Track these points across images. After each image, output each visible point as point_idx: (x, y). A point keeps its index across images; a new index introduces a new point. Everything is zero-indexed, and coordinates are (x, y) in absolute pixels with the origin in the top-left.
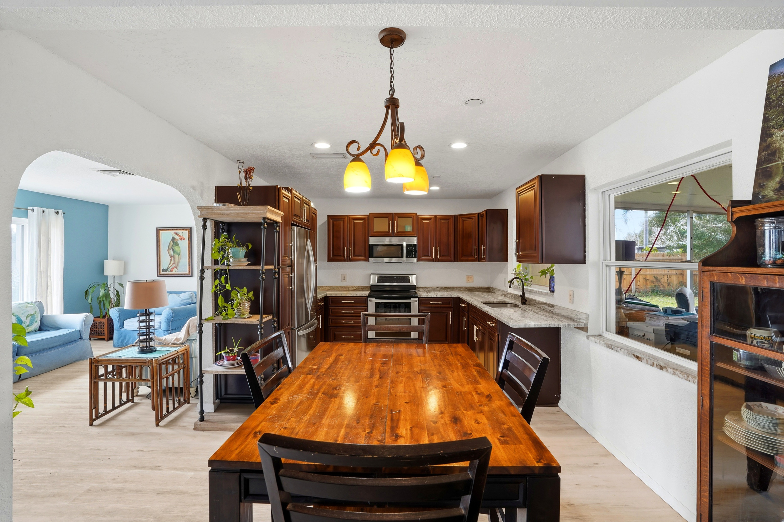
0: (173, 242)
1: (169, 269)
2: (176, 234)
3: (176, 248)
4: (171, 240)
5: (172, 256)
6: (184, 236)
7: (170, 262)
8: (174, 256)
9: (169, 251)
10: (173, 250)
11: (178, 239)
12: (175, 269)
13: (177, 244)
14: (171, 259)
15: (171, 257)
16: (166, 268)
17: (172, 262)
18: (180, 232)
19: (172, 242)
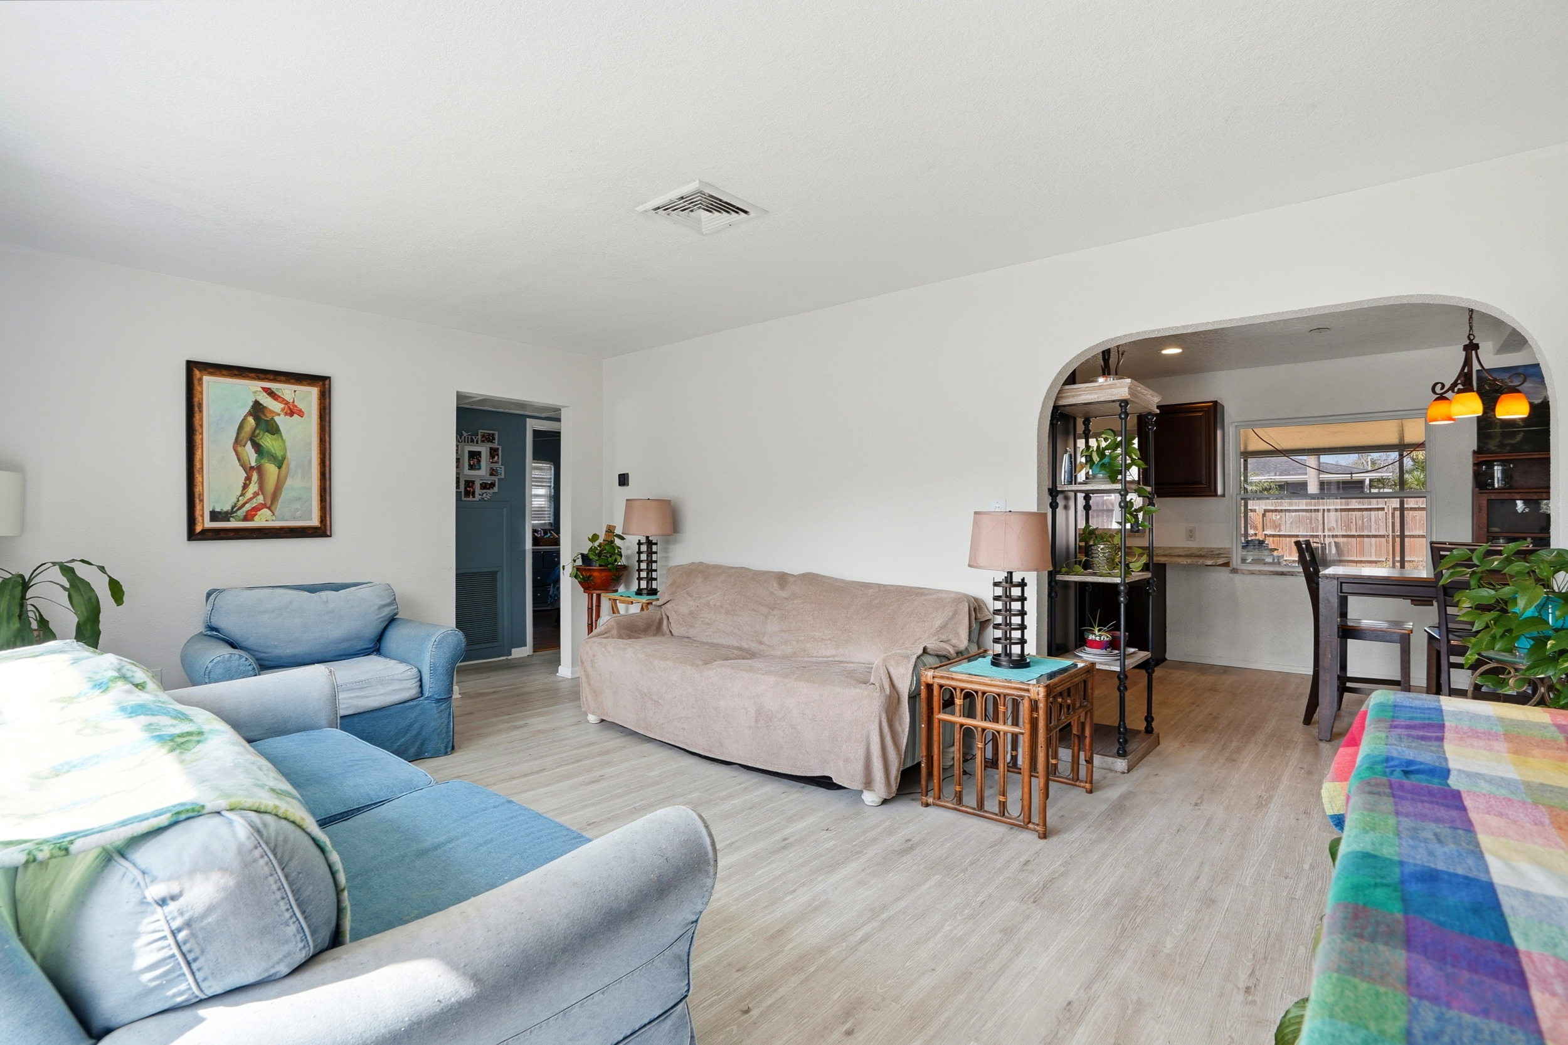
0: (257, 419)
1: (241, 513)
2: (271, 393)
3: (268, 441)
4: (250, 414)
5: (252, 468)
6: (300, 405)
7: (245, 487)
8: (259, 469)
9: (240, 449)
10: (257, 447)
11: (279, 411)
12: (265, 511)
13: (274, 430)
14: (248, 479)
15: (249, 470)
16: (227, 508)
17: (253, 487)
18: (287, 390)
19: (251, 420)
